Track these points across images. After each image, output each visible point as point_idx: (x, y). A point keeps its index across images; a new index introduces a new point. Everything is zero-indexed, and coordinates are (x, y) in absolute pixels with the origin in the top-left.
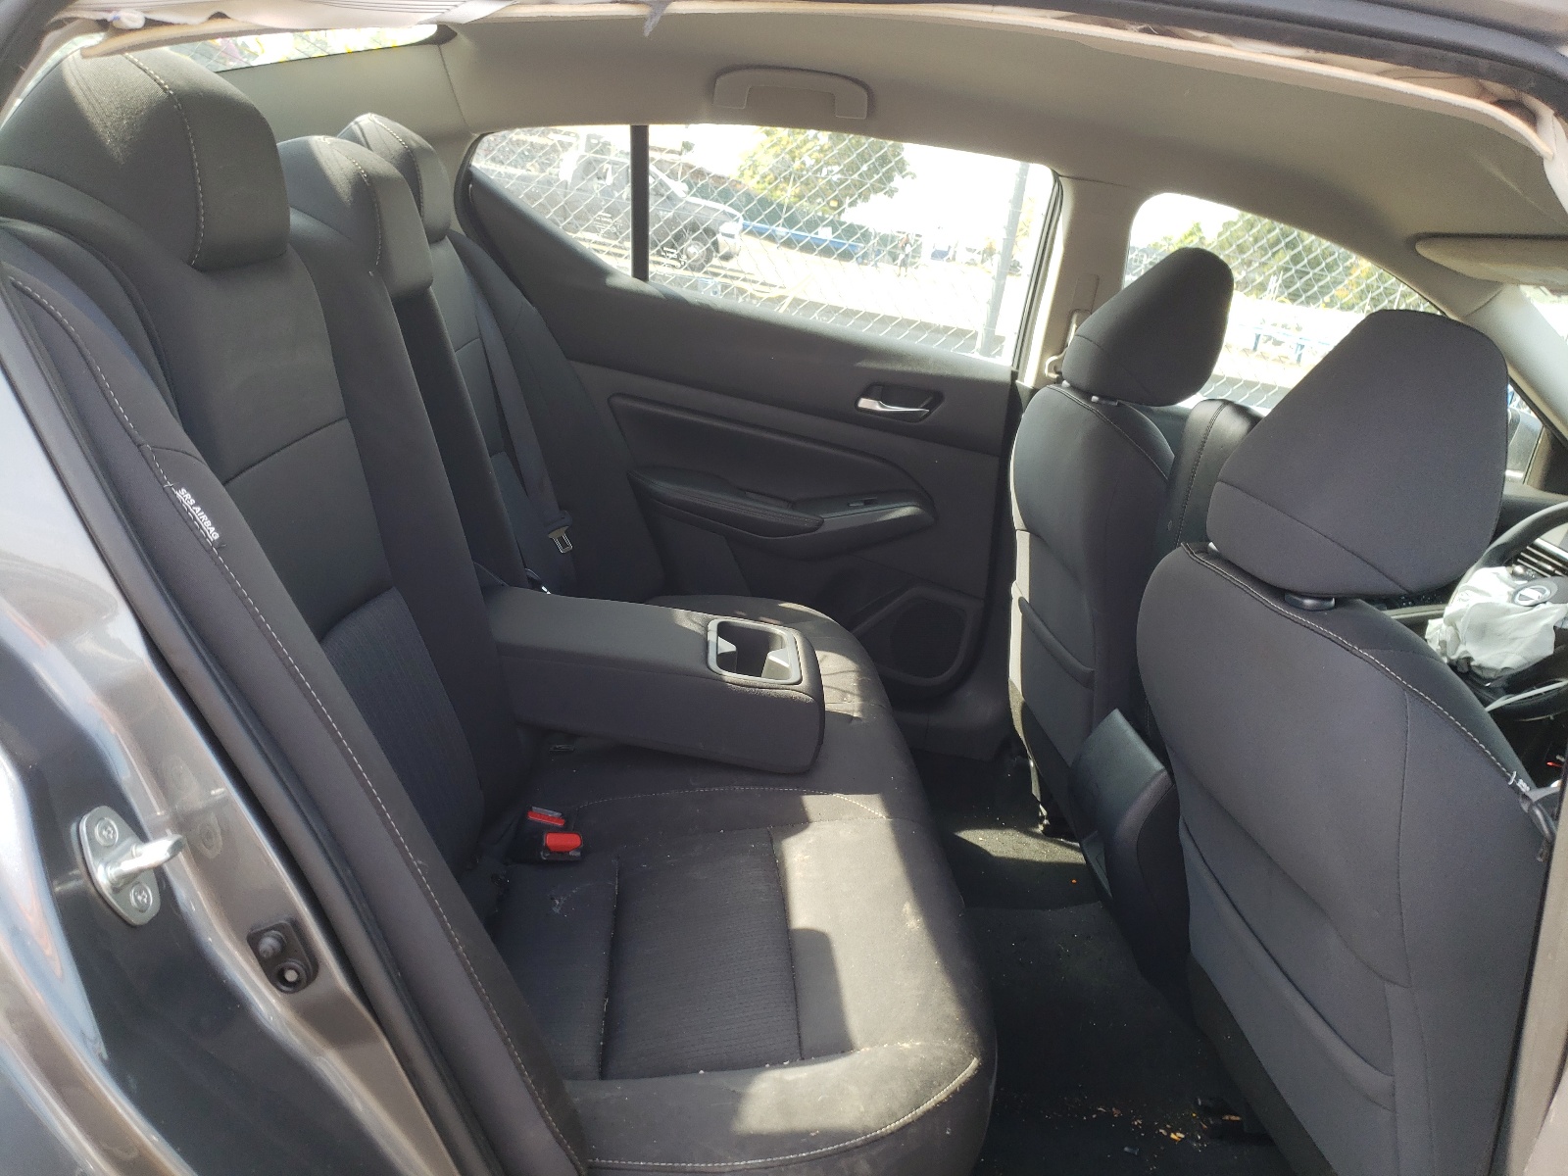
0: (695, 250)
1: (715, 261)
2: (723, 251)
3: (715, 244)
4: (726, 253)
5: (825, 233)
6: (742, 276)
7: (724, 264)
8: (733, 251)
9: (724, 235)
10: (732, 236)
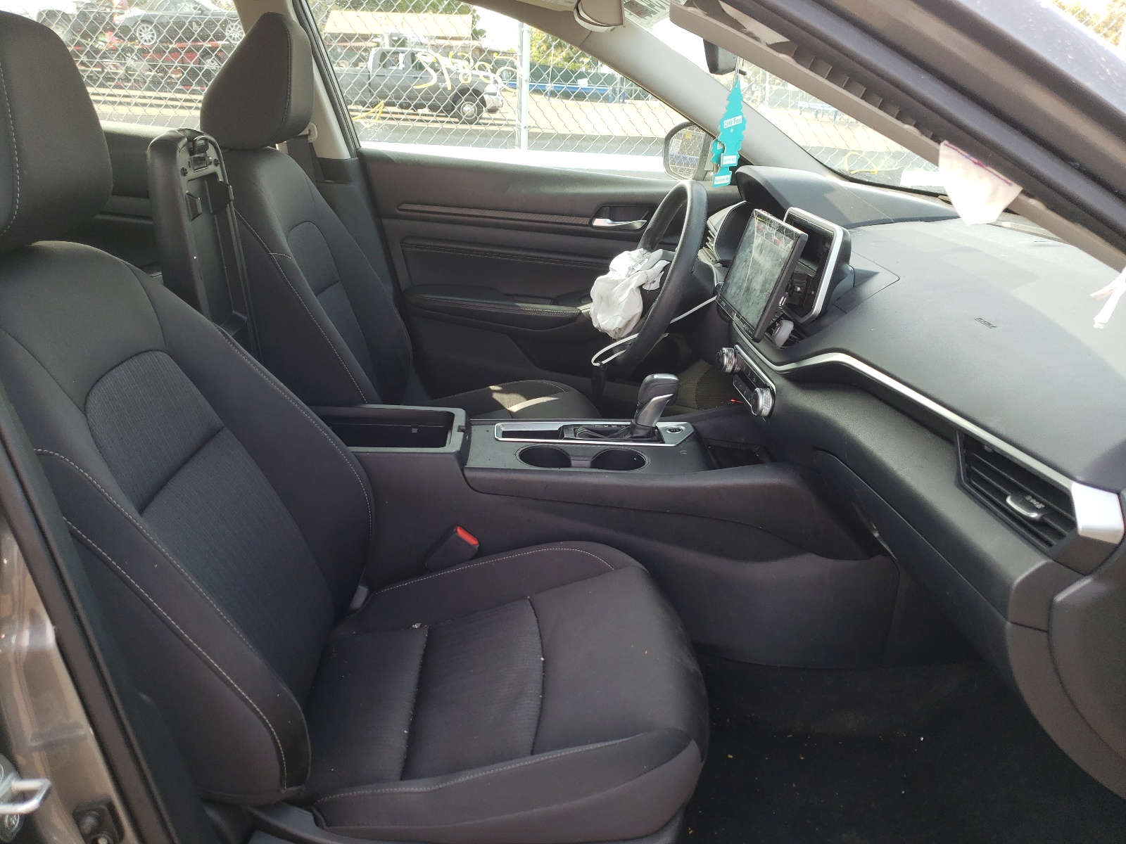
0: (468, 109)
1: (485, 115)
2: (489, 106)
3: (483, 102)
4: (493, 107)
5: (583, 83)
6: (504, 123)
7: (493, 116)
8: (497, 105)
9: (490, 94)
10: (495, 94)
